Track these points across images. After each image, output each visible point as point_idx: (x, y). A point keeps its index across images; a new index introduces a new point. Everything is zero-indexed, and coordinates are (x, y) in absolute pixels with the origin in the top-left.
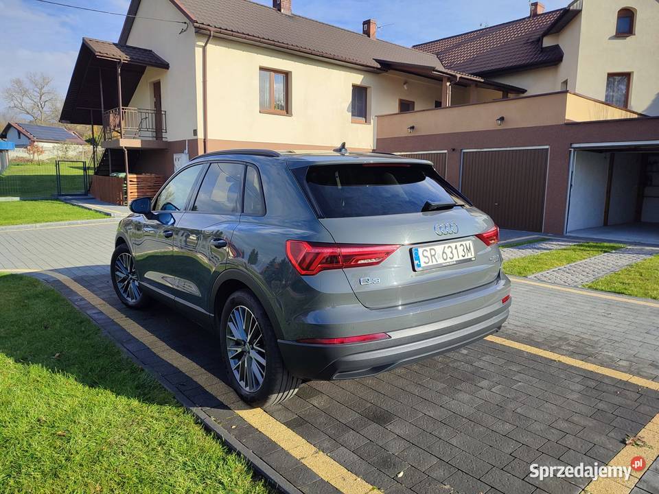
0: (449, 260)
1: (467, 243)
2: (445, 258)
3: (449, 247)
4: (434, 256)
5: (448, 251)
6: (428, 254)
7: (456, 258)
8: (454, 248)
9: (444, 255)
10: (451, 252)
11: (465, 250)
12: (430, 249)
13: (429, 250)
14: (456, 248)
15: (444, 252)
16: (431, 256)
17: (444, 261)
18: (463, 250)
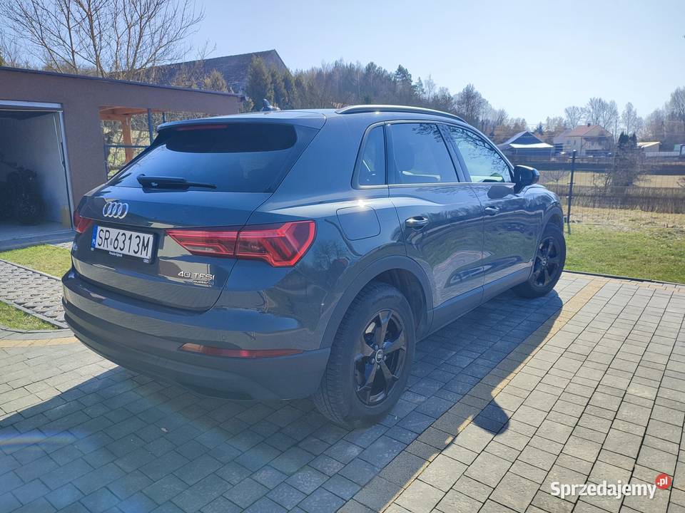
0: (118, 250)
1: (147, 237)
2: (116, 246)
3: (124, 234)
4: (107, 239)
5: (121, 238)
6: (102, 235)
7: (125, 252)
8: (128, 237)
9: (116, 242)
10: (124, 242)
11: (140, 245)
12: (106, 231)
14: (130, 238)
15: (116, 239)
16: (105, 239)
17: (114, 250)
18: (138, 245)
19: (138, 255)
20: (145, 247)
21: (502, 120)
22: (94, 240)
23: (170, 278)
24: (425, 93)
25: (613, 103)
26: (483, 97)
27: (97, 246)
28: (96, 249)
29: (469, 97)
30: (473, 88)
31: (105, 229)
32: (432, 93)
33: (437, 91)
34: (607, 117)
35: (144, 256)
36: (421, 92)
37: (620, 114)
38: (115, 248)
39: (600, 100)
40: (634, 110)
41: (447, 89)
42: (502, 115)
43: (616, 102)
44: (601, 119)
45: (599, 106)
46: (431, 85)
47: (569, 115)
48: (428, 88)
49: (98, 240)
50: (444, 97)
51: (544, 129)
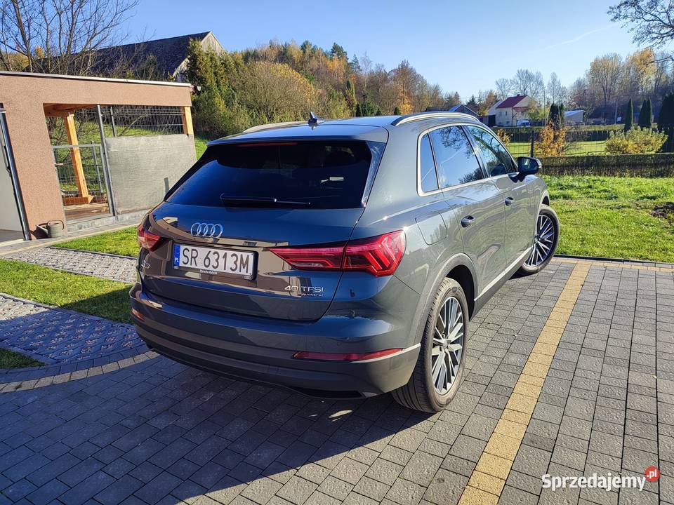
0: (211, 268)
1: (245, 255)
2: (207, 264)
3: (215, 253)
4: (195, 258)
5: (213, 258)
6: (188, 254)
7: (220, 269)
8: (221, 256)
9: (207, 260)
10: (217, 260)
11: (238, 263)
12: (193, 250)
13: (190, 251)
14: (225, 256)
15: (207, 257)
16: (192, 257)
17: (205, 268)
18: (235, 263)
19: (237, 272)
20: (245, 264)
21: (437, 94)
22: (176, 259)
23: (277, 293)
24: (361, 70)
25: (539, 74)
26: (418, 72)
27: (181, 264)
28: (180, 267)
29: (404, 72)
30: (408, 64)
31: (190, 248)
32: (368, 70)
33: (373, 68)
34: (534, 88)
35: (243, 272)
36: (357, 70)
37: (546, 84)
38: (207, 266)
39: (527, 72)
40: (558, 80)
41: (383, 66)
42: (436, 90)
43: (542, 74)
44: (528, 89)
45: (527, 77)
46: (367, 62)
47: (500, 87)
48: (364, 65)
49: (182, 259)
50: (379, 73)
51: (476, 100)
